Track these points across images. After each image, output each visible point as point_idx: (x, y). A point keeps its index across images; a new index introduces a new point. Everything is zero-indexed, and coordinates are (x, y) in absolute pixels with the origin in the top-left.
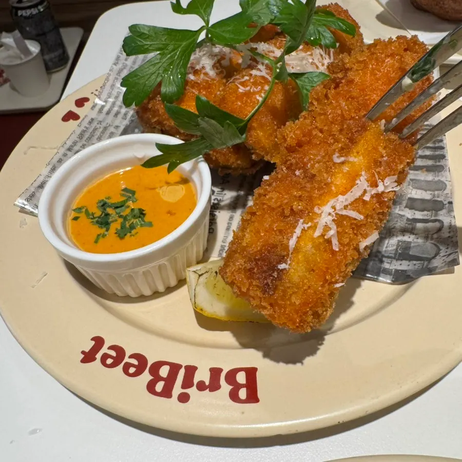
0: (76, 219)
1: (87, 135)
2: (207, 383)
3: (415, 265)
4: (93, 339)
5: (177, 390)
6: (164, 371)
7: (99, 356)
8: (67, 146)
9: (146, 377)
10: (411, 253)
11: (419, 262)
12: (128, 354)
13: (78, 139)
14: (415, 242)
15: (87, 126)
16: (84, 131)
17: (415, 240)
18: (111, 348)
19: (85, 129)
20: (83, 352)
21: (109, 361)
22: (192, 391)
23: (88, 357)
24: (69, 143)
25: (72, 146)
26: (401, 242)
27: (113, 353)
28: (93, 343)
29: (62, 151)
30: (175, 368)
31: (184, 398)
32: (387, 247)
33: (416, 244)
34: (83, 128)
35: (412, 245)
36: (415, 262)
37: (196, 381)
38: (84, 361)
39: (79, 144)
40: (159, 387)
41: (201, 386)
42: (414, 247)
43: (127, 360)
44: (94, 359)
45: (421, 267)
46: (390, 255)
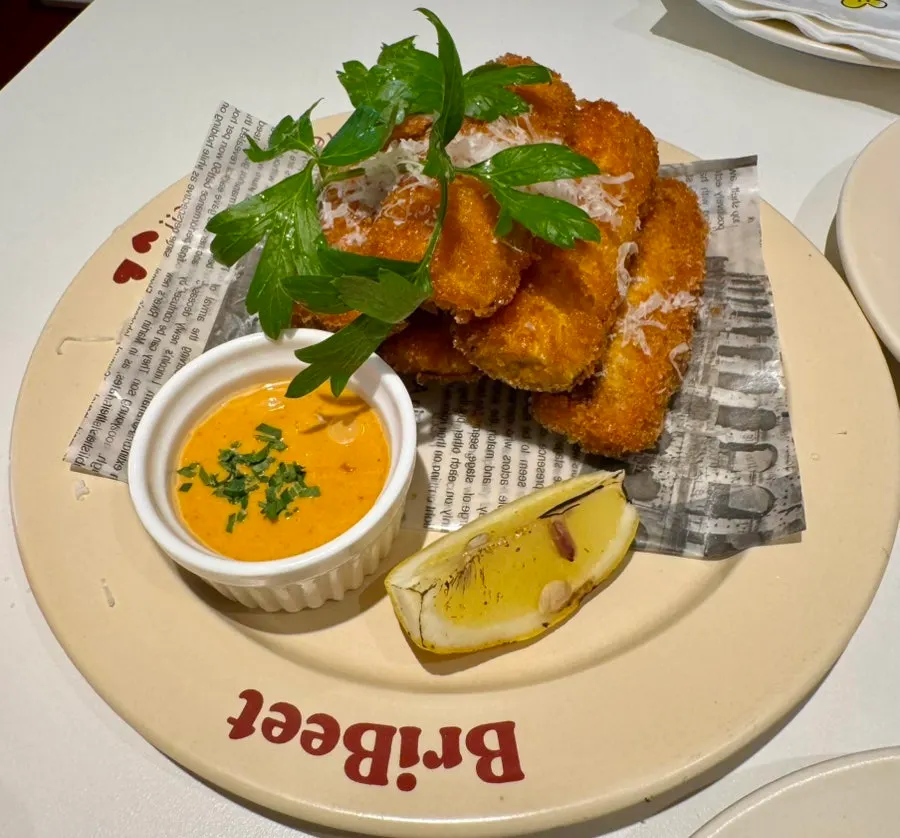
0: (185, 488)
1: (165, 309)
2: (440, 754)
3: (738, 526)
4: (243, 695)
5: (394, 770)
6: (368, 741)
7: (258, 724)
8: (134, 334)
9: (341, 753)
10: (730, 505)
11: (743, 521)
12: (305, 717)
13: (150, 319)
14: (736, 487)
15: (163, 290)
16: (158, 301)
17: (736, 482)
18: (275, 708)
19: (160, 297)
20: (231, 720)
21: (277, 732)
22: (418, 770)
23: (241, 728)
24: (137, 327)
25: (141, 333)
26: (714, 485)
27: (280, 717)
28: (244, 702)
29: (127, 344)
30: (385, 733)
31: (407, 783)
32: (692, 495)
33: (738, 489)
34: (155, 295)
35: (732, 490)
36: (737, 521)
37: (421, 753)
38: (234, 735)
39: (155, 328)
40: (365, 768)
41: (431, 761)
42: (735, 493)
43: (304, 726)
44: (251, 731)
45: (747, 530)
46: (699, 509)
